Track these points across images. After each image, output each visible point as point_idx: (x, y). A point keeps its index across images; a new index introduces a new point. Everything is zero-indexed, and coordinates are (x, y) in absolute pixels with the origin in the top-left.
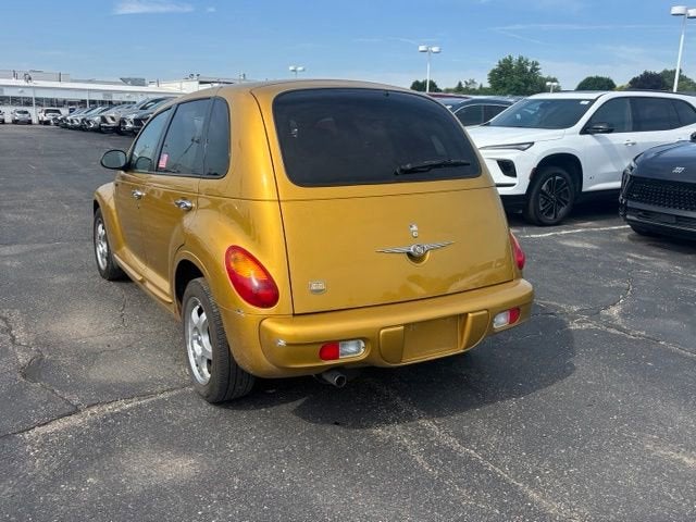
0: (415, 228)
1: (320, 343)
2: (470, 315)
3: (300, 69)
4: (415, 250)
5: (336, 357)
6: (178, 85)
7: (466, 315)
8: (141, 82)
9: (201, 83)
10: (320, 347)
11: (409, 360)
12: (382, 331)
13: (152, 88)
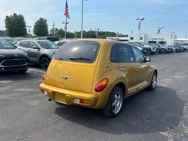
0: (66, 72)
2: (66, 95)
4: (64, 76)
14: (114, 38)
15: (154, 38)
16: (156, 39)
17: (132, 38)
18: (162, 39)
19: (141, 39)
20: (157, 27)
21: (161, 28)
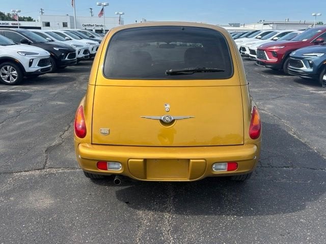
0: (168, 106)
1: (97, 160)
2: (191, 160)
3: (318, 14)
4: (164, 118)
5: (106, 169)
6: (253, 26)
7: (189, 160)
8: (238, 25)
9: (264, 24)
10: (96, 162)
11: (150, 179)
12: (130, 160)
13: (241, 28)
14: (7, 24)
15: (88, 24)
16: (92, 26)
17: (48, 24)
18: (101, 26)
19: (65, 25)
20: (98, 4)
21: (105, 6)
